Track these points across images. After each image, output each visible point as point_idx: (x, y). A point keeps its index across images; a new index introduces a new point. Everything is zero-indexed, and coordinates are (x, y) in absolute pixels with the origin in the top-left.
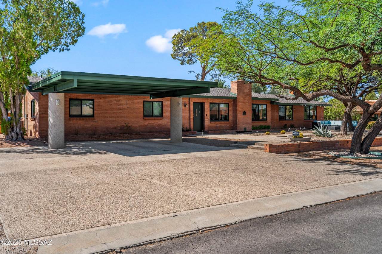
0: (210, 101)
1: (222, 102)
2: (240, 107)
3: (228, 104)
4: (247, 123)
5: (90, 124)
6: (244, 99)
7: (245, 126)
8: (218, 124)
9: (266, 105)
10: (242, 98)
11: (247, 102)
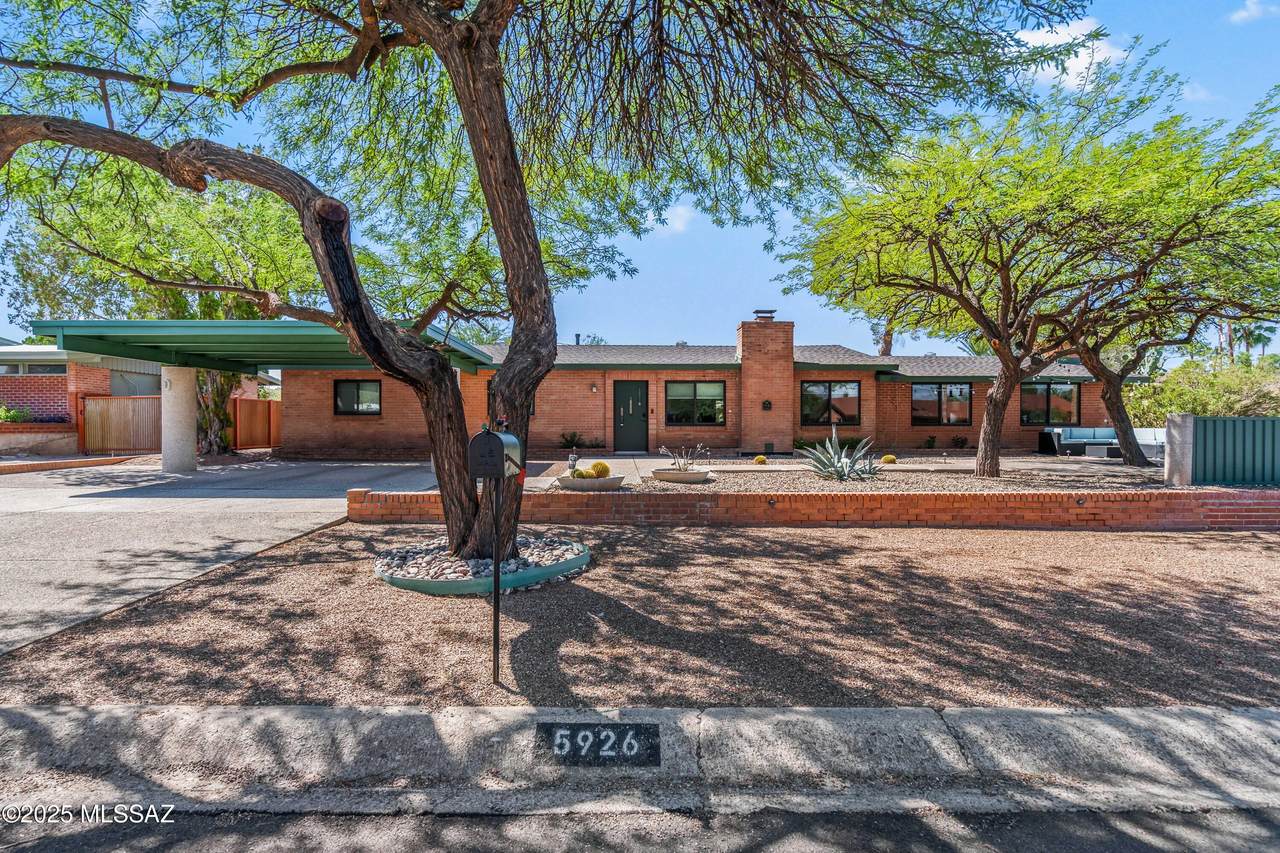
0: (665, 376)
1: (703, 379)
2: (754, 390)
3: (724, 382)
4: (776, 432)
5: (371, 428)
6: (766, 368)
7: (766, 438)
8: (689, 432)
9: (859, 382)
10: (760, 367)
11: (778, 375)
